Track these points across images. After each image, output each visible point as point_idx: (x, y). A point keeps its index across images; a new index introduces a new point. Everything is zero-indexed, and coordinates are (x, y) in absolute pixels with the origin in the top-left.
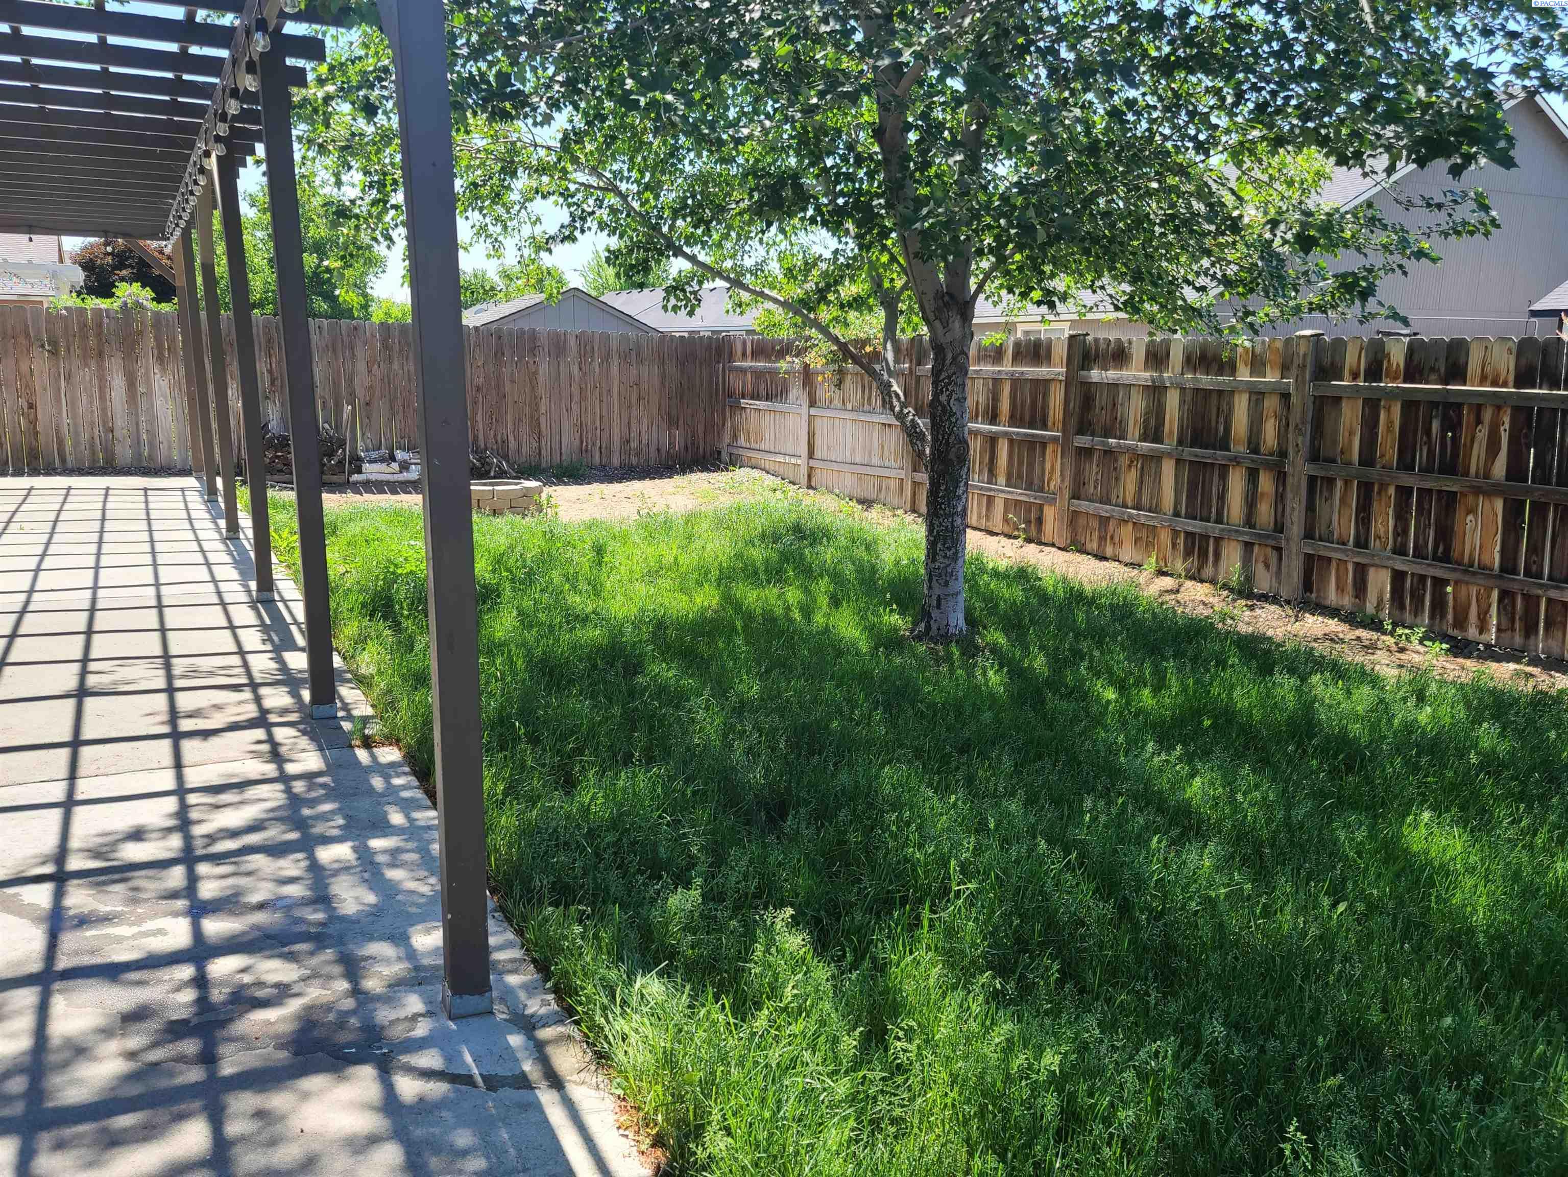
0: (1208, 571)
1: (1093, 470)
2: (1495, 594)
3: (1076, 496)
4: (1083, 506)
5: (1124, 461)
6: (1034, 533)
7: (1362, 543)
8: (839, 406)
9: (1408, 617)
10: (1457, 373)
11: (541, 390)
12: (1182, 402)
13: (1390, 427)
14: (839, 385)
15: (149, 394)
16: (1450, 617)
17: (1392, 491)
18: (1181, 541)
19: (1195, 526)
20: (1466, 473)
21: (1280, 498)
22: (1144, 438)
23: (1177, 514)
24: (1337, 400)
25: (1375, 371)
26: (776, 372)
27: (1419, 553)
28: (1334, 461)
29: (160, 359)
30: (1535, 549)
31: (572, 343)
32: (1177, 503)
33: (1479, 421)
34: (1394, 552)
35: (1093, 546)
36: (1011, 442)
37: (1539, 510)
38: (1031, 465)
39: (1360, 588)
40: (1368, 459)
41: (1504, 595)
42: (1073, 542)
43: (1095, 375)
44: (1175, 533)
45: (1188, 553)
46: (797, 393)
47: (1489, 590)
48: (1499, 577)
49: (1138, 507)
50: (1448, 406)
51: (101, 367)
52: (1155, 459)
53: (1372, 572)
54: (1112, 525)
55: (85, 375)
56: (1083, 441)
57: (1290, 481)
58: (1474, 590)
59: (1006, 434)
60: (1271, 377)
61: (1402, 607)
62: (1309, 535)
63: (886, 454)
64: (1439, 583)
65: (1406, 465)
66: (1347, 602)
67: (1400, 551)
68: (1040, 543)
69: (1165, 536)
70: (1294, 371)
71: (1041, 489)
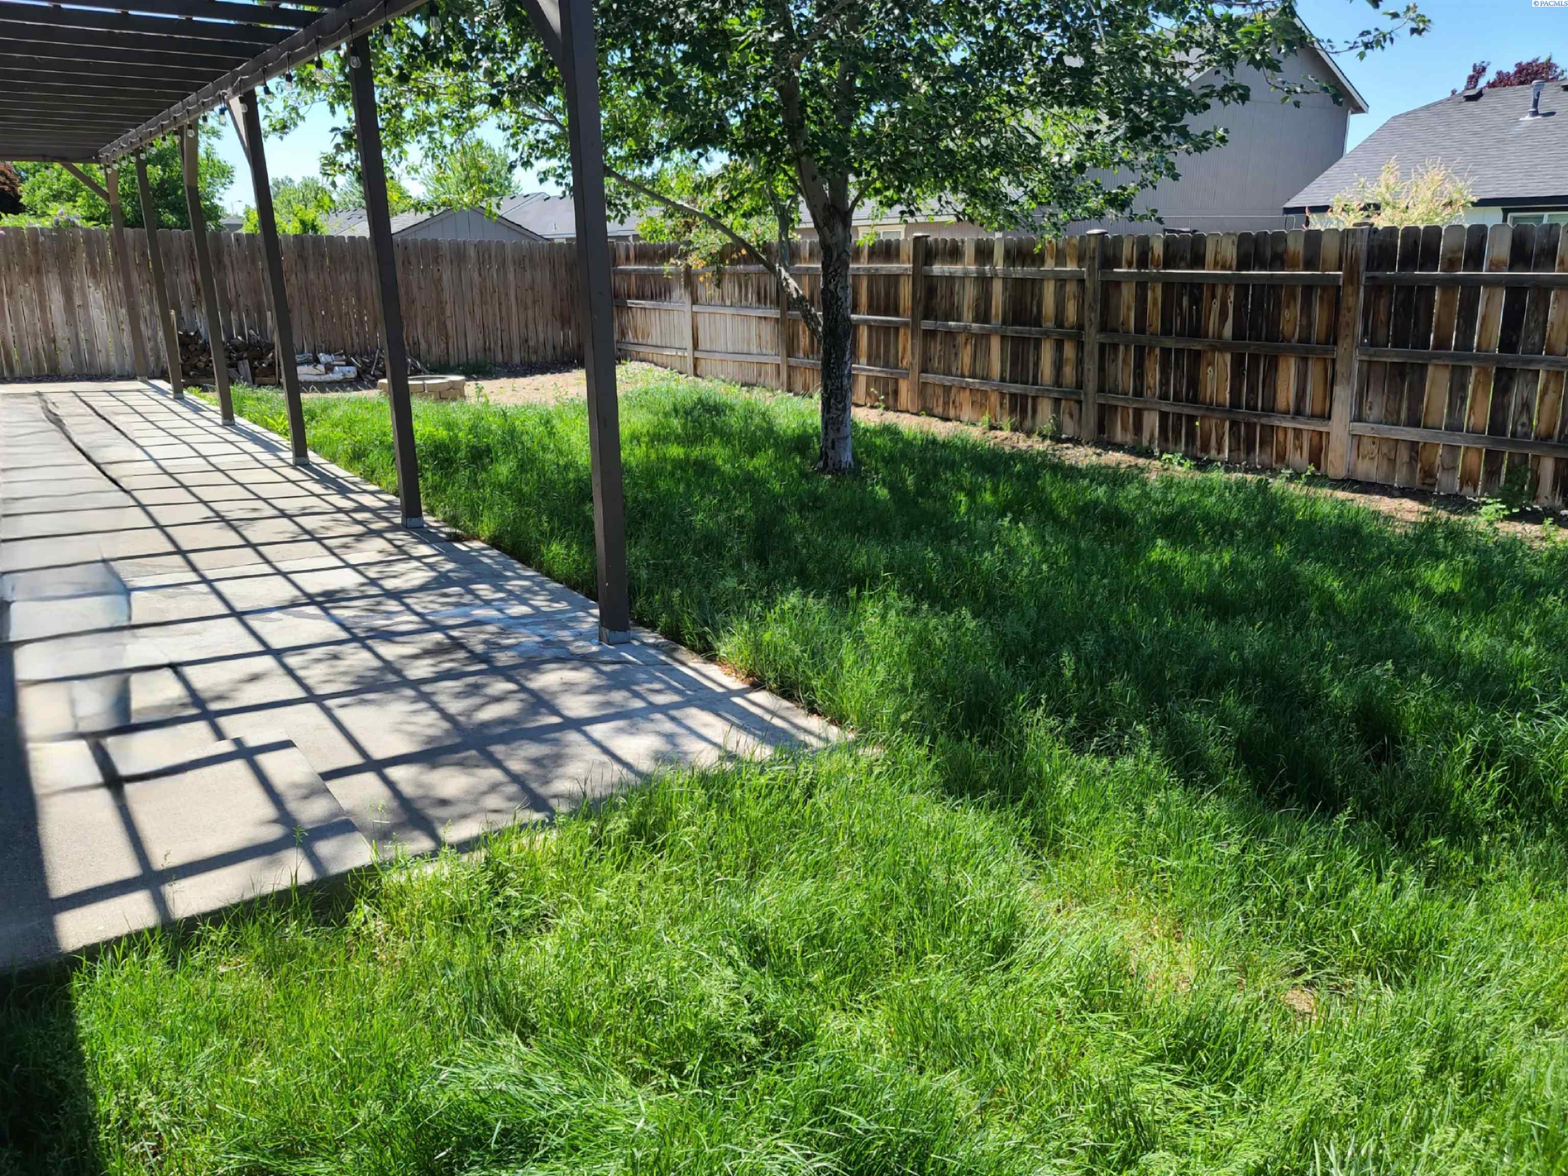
0: (1028, 423)
1: (936, 348)
2: (1227, 424)
3: (924, 370)
4: (930, 378)
5: (961, 339)
6: (891, 402)
7: (1138, 393)
8: (719, 302)
9: (1171, 446)
10: (1198, 260)
11: (447, 295)
12: (1005, 289)
13: (1155, 303)
14: (718, 285)
15: (85, 306)
16: (1198, 443)
17: (1157, 351)
18: (1007, 401)
19: (1017, 388)
20: (1206, 336)
21: (1080, 362)
22: (976, 320)
23: (1003, 380)
24: (1118, 284)
25: (1143, 259)
26: (660, 274)
27: (1177, 398)
28: (1117, 331)
29: (94, 274)
30: (1252, 389)
31: (472, 252)
32: (1003, 371)
33: (1213, 297)
34: (1160, 398)
35: (939, 410)
36: (870, 327)
37: (1254, 358)
38: (887, 347)
39: (1138, 428)
40: (1140, 328)
41: (1234, 424)
42: (924, 409)
43: (938, 269)
44: (1002, 395)
45: (1012, 411)
46: (679, 293)
47: (1223, 421)
48: (1230, 411)
49: (973, 376)
50: (1193, 285)
51: (40, 283)
52: (984, 337)
53: (1146, 414)
54: (953, 391)
55: (25, 290)
56: (928, 324)
57: (1087, 348)
58: (1213, 422)
59: (866, 322)
60: (1071, 267)
61: (1166, 440)
62: (1101, 389)
63: (763, 343)
64: (1191, 419)
65: (1166, 331)
66: (1129, 438)
67: (1164, 397)
68: (897, 411)
69: (994, 398)
70: (1087, 262)
71: (896, 367)
